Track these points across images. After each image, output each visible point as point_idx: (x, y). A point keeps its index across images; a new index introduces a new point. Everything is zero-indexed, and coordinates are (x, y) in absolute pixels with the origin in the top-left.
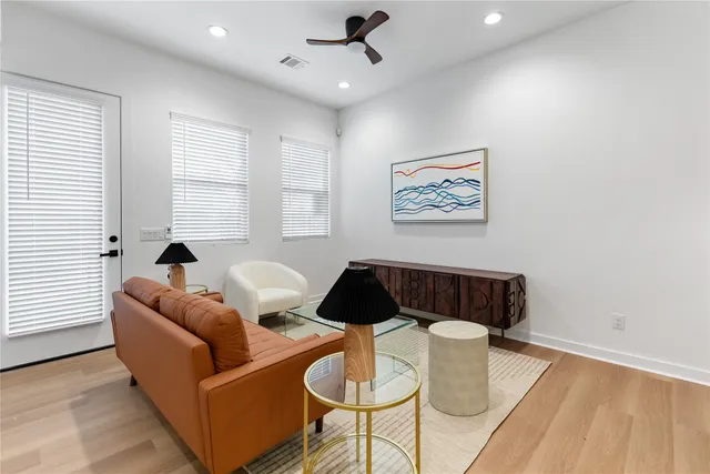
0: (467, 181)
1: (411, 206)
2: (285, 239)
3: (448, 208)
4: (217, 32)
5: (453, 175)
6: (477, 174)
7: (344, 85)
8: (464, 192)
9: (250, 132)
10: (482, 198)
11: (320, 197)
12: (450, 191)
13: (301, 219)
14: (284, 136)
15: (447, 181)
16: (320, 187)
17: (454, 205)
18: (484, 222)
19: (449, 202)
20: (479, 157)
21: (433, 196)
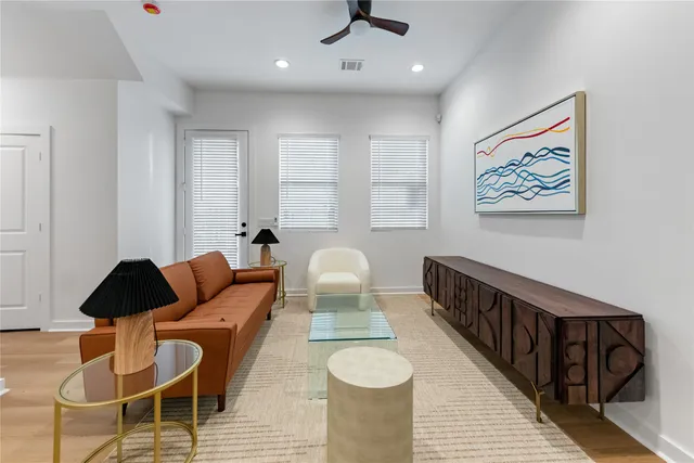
0: (551, 151)
1: (492, 193)
2: (374, 230)
3: (529, 194)
4: (282, 64)
5: (533, 146)
6: (567, 138)
7: (417, 68)
8: (548, 168)
9: (339, 137)
10: (573, 175)
11: (416, 190)
12: (530, 169)
13: (391, 211)
14: (372, 133)
15: (528, 154)
16: (417, 178)
17: (538, 189)
18: (581, 213)
19: (530, 185)
20: (569, 109)
21: (512, 178)
